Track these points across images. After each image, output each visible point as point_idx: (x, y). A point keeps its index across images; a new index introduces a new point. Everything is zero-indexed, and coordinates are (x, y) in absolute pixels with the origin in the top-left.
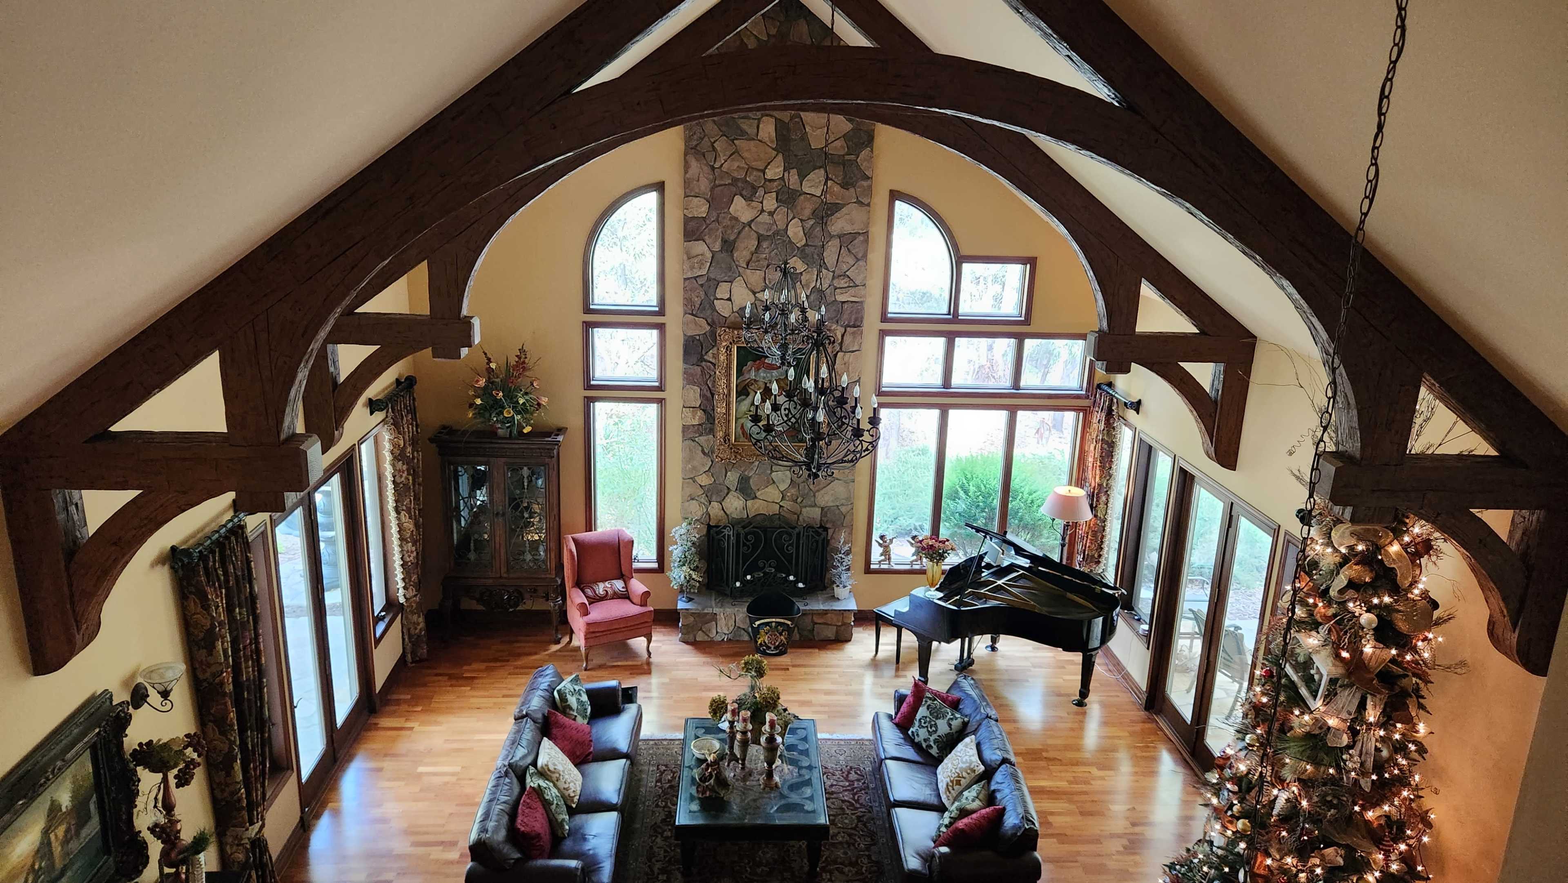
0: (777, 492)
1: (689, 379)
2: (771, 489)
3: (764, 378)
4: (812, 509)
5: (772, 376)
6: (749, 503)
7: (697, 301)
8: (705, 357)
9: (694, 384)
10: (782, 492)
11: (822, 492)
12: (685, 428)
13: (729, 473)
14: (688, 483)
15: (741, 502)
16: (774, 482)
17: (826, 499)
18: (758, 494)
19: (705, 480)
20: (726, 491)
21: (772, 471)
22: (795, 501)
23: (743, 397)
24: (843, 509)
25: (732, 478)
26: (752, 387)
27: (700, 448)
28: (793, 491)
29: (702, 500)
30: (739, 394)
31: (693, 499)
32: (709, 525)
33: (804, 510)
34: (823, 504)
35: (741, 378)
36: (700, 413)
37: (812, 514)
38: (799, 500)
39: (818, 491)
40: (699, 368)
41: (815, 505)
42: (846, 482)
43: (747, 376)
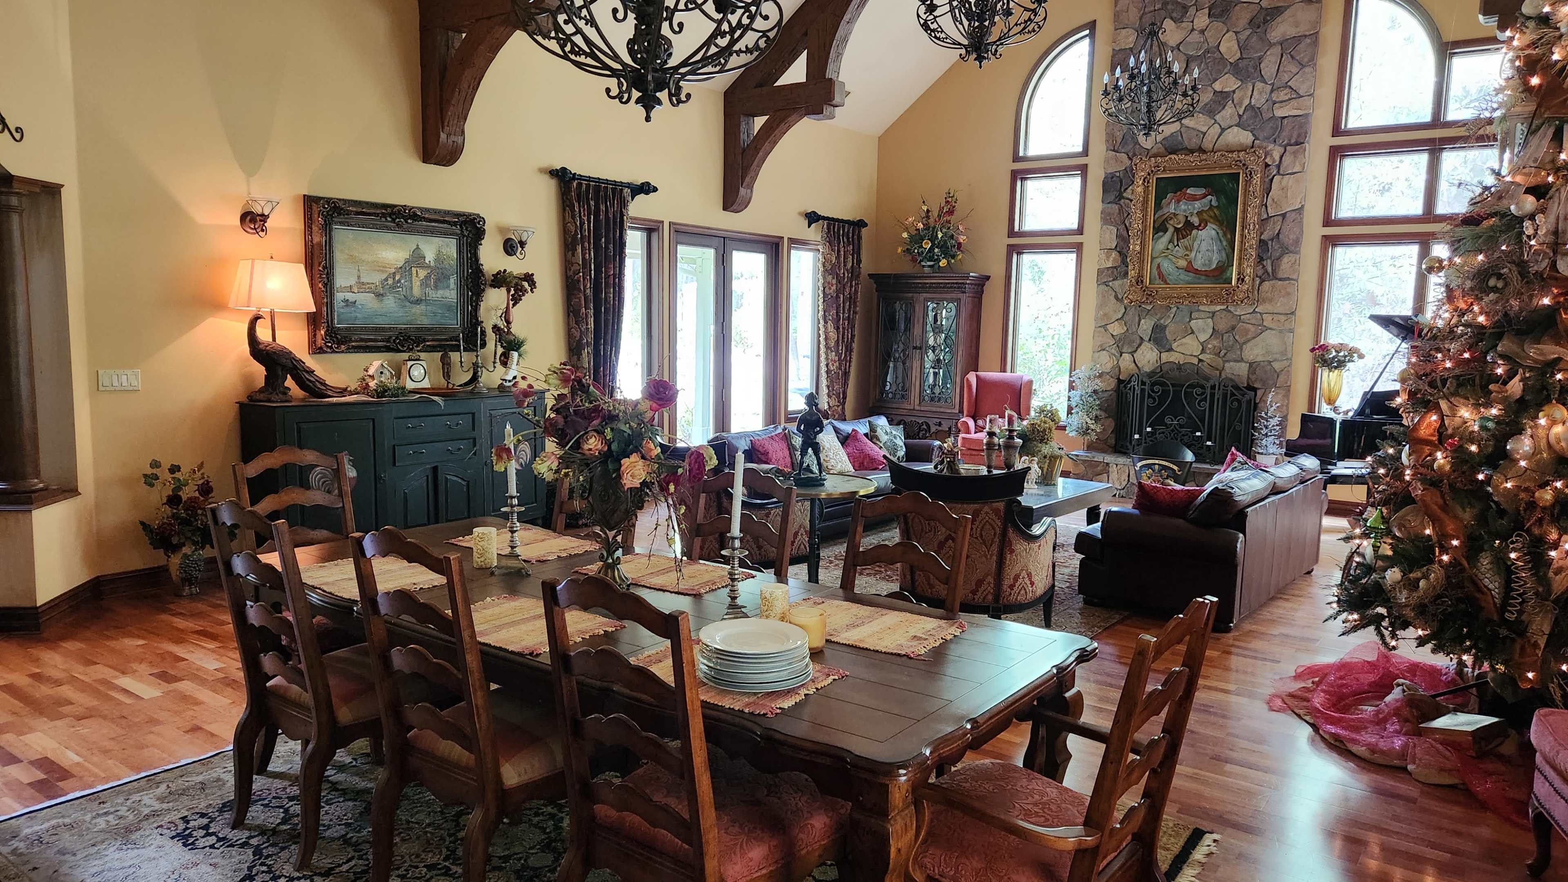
0: (1196, 343)
1: (1106, 218)
2: (1189, 340)
3: (1185, 211)
4: (1238, 364)
5: (1194, 208)
6: (1164, 355)
7: (1119, 135)
8: (1125, 195)
9: (1111, 224)
10: (1202, 344)
11: (1249, 345)
12: (1100, 272)
13: (1143, 321)
14: (1100, 332)
15: (1154, 354)
16: (1193, 332)
17: (1256, 352)
18: (1174, 346)
19: (1117, 329)
20: (1138, 342)
21: (1191, 319)
22: (1218, 354)
23: (1161, 234)
24: (1277, 366)
25: (1146, 325)
26: (1171, 222)
27: (1114, 294)
28: (1215, 342)
29: (1113, 351)
30: (1157, 230)
31: (1104, 350)
32: (1118, 379)
33: (1227, 365)
34: (1251, 358)
35: (1160, 213)
36: (1114, 254)
37: (1238, 370)
38: (1222, 353)
39: (1244, 343)
40: (1117, 207)
41: (1242, 360)
42: (1281, 332)
43: (1165, 210)
